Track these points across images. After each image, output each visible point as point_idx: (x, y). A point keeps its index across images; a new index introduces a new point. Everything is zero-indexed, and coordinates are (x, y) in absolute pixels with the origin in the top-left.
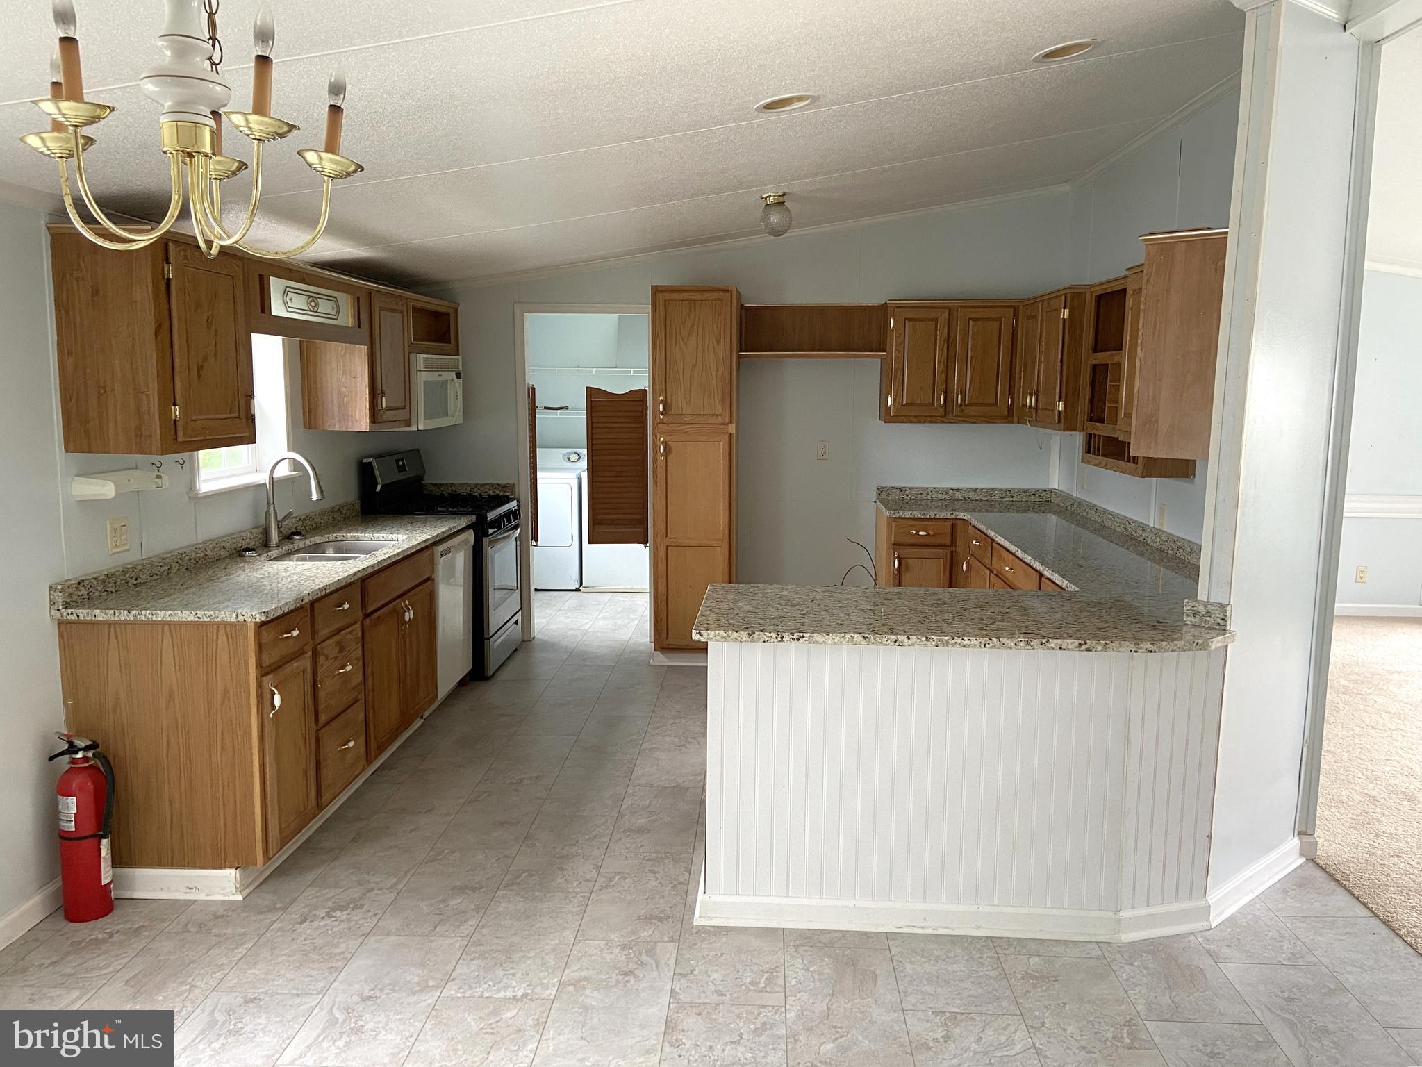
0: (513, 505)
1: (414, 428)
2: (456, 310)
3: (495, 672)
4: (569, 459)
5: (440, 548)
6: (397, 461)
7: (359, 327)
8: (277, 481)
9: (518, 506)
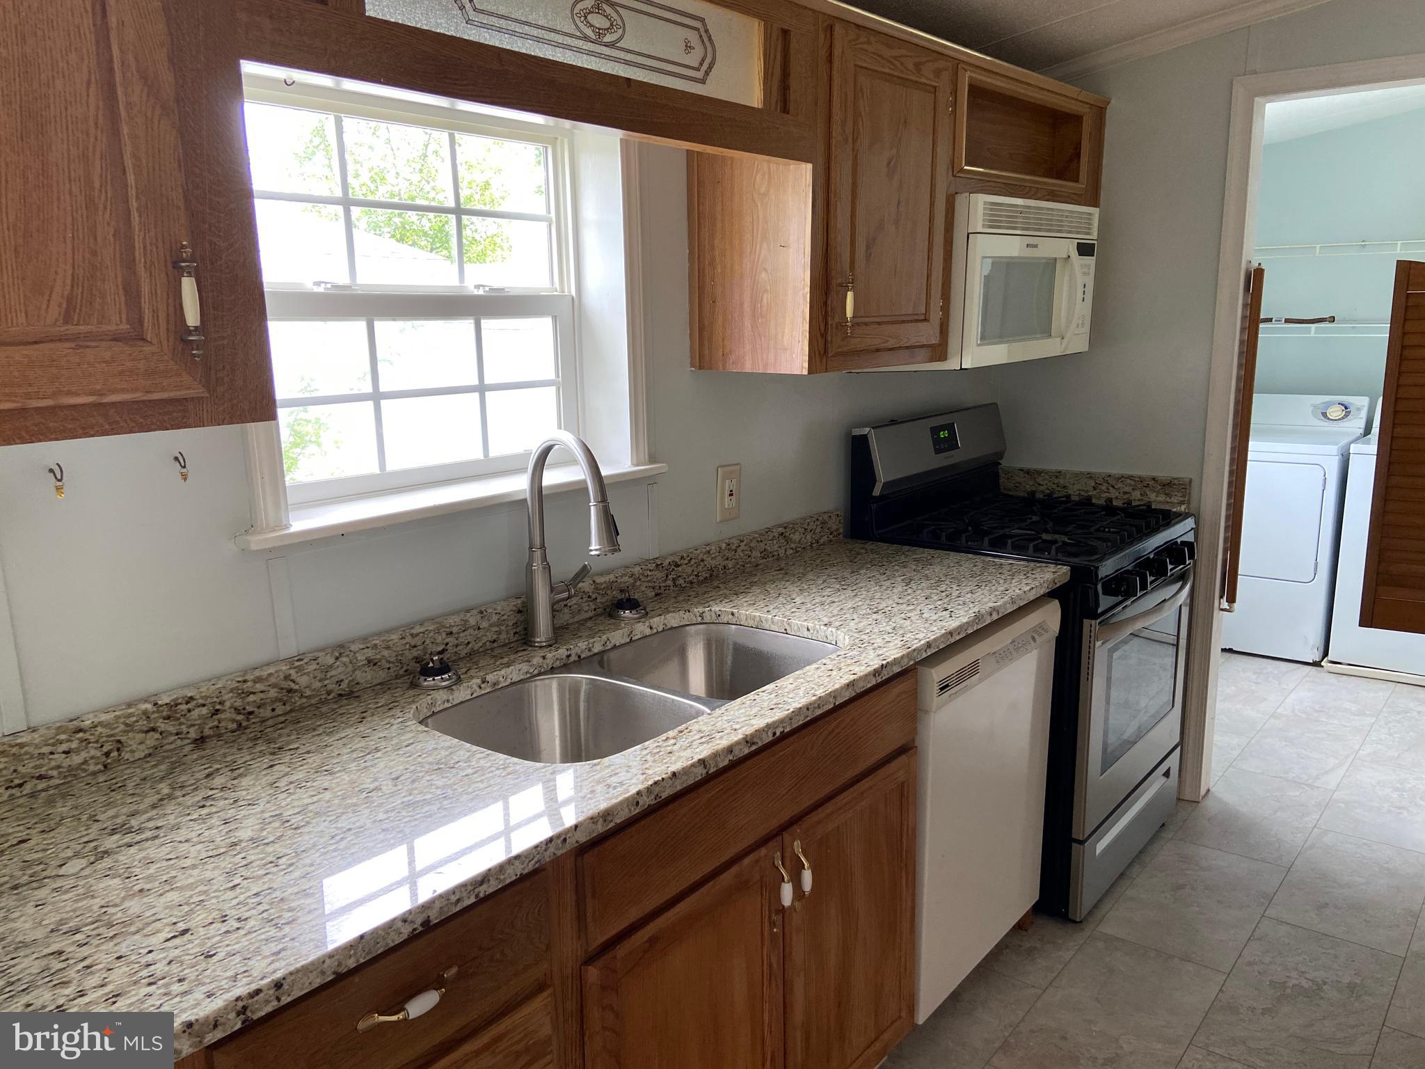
0: (1180, 531)
1: (952, 364)
2: (1100, 112)
3: (1096, 906)
4: (1324, 415)
5: (938, 673)
6: (935, 431)
7: (785, 110)
8: (550, 496)
9: (1196, 531)
